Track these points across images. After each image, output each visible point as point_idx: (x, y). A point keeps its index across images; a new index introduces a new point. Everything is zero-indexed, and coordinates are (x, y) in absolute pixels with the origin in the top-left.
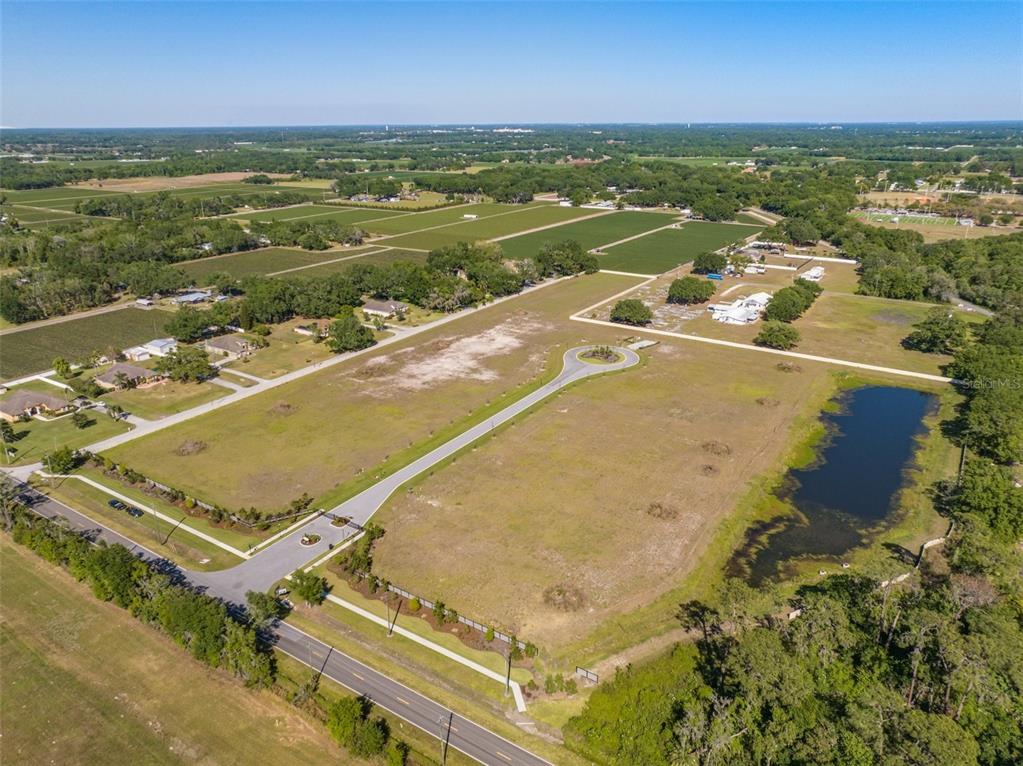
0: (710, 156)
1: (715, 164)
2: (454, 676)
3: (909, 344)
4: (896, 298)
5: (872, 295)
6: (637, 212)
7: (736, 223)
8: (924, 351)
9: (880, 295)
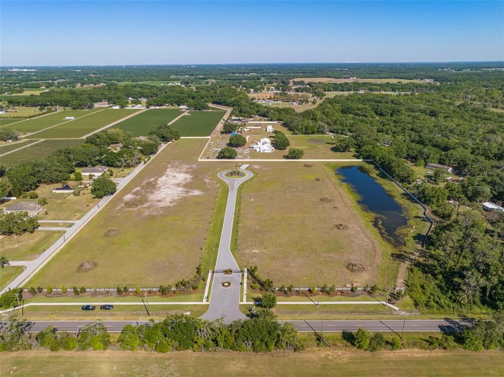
0: (154, 81)
1: (162, 85)
2: (361, 310)
3: (335, 150)
4: (309, 134)
5: (299, 134)
6: (158, 109)
7: (210, 110)
8: (342, 152)
9: (302, 134)
